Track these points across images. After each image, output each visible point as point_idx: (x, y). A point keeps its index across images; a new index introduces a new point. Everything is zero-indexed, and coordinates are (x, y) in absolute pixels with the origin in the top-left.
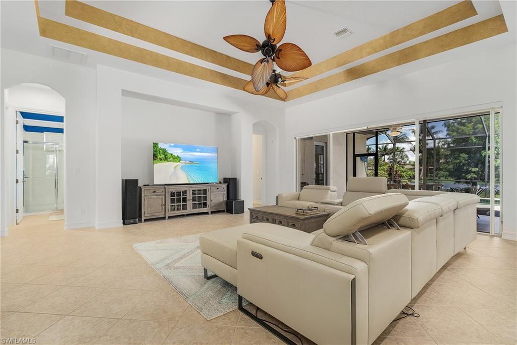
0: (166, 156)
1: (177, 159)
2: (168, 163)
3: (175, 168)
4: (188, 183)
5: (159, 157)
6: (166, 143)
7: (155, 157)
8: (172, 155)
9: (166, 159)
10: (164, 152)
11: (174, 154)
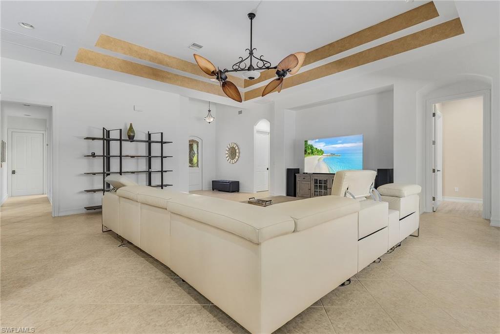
0: (312, 150)
1: (321, 152)
2: (314, 156)
3: (319, 160)
4: (328, 173)
5: (308, 151)
6: (313, 139)
7: (306, 151)
8: (316, 149)
9: (312, 153)
10: (312, 147)
11: (318, 148)
